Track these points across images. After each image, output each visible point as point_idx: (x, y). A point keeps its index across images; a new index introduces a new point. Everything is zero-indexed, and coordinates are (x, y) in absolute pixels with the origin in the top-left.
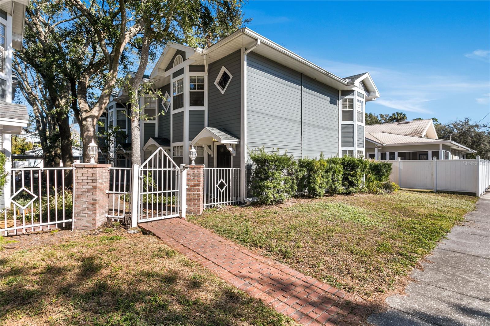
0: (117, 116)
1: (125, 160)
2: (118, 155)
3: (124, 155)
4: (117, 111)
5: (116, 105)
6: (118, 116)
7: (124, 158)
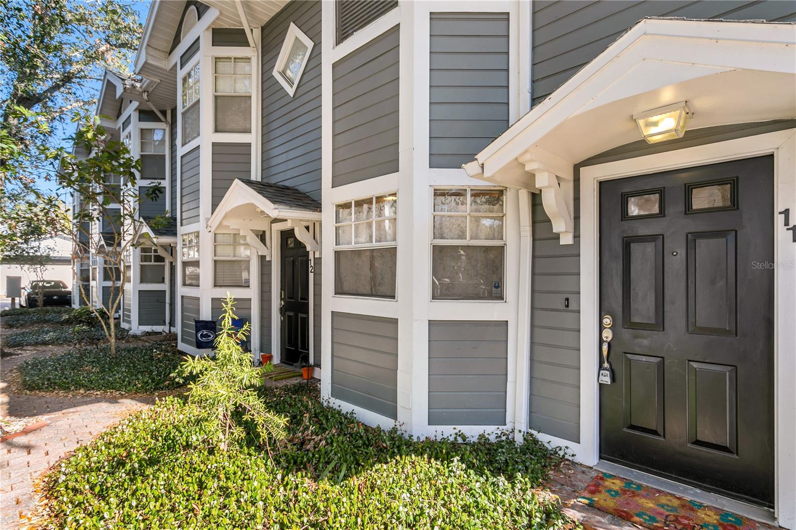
0: (142, 143)
1: (164, 266)
2: (144, 250)
3: (161, 252)
4: (142, 130)
5: (137, 114)
6: (143, 145)
7: (160, 259)
